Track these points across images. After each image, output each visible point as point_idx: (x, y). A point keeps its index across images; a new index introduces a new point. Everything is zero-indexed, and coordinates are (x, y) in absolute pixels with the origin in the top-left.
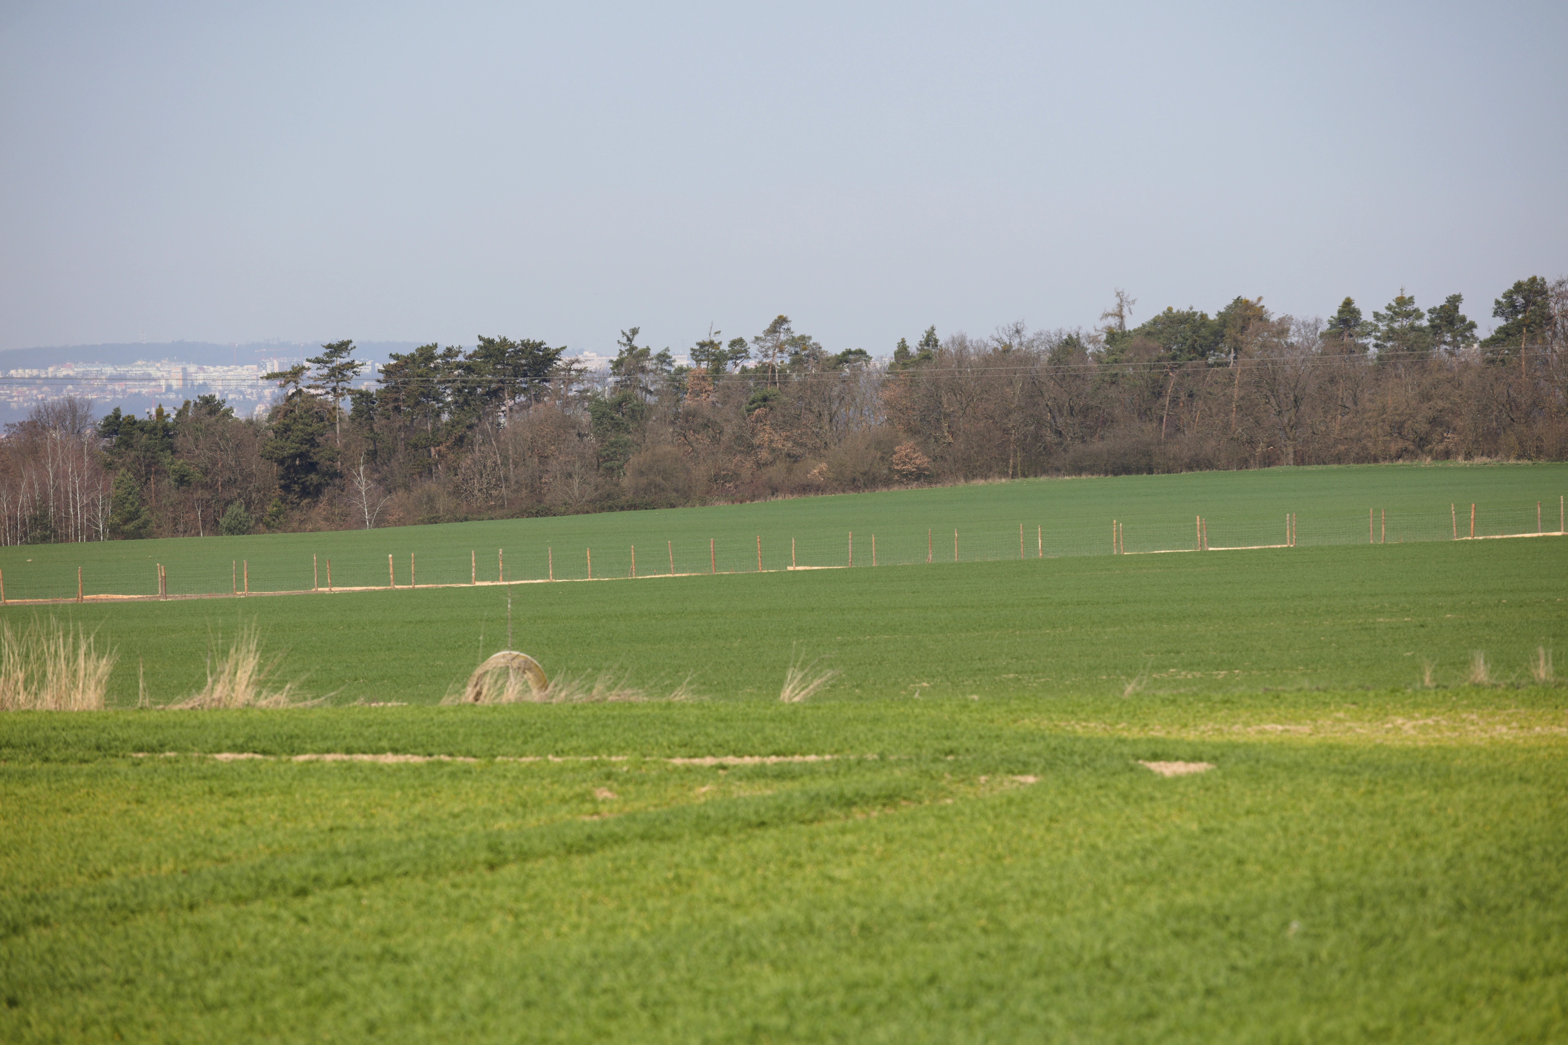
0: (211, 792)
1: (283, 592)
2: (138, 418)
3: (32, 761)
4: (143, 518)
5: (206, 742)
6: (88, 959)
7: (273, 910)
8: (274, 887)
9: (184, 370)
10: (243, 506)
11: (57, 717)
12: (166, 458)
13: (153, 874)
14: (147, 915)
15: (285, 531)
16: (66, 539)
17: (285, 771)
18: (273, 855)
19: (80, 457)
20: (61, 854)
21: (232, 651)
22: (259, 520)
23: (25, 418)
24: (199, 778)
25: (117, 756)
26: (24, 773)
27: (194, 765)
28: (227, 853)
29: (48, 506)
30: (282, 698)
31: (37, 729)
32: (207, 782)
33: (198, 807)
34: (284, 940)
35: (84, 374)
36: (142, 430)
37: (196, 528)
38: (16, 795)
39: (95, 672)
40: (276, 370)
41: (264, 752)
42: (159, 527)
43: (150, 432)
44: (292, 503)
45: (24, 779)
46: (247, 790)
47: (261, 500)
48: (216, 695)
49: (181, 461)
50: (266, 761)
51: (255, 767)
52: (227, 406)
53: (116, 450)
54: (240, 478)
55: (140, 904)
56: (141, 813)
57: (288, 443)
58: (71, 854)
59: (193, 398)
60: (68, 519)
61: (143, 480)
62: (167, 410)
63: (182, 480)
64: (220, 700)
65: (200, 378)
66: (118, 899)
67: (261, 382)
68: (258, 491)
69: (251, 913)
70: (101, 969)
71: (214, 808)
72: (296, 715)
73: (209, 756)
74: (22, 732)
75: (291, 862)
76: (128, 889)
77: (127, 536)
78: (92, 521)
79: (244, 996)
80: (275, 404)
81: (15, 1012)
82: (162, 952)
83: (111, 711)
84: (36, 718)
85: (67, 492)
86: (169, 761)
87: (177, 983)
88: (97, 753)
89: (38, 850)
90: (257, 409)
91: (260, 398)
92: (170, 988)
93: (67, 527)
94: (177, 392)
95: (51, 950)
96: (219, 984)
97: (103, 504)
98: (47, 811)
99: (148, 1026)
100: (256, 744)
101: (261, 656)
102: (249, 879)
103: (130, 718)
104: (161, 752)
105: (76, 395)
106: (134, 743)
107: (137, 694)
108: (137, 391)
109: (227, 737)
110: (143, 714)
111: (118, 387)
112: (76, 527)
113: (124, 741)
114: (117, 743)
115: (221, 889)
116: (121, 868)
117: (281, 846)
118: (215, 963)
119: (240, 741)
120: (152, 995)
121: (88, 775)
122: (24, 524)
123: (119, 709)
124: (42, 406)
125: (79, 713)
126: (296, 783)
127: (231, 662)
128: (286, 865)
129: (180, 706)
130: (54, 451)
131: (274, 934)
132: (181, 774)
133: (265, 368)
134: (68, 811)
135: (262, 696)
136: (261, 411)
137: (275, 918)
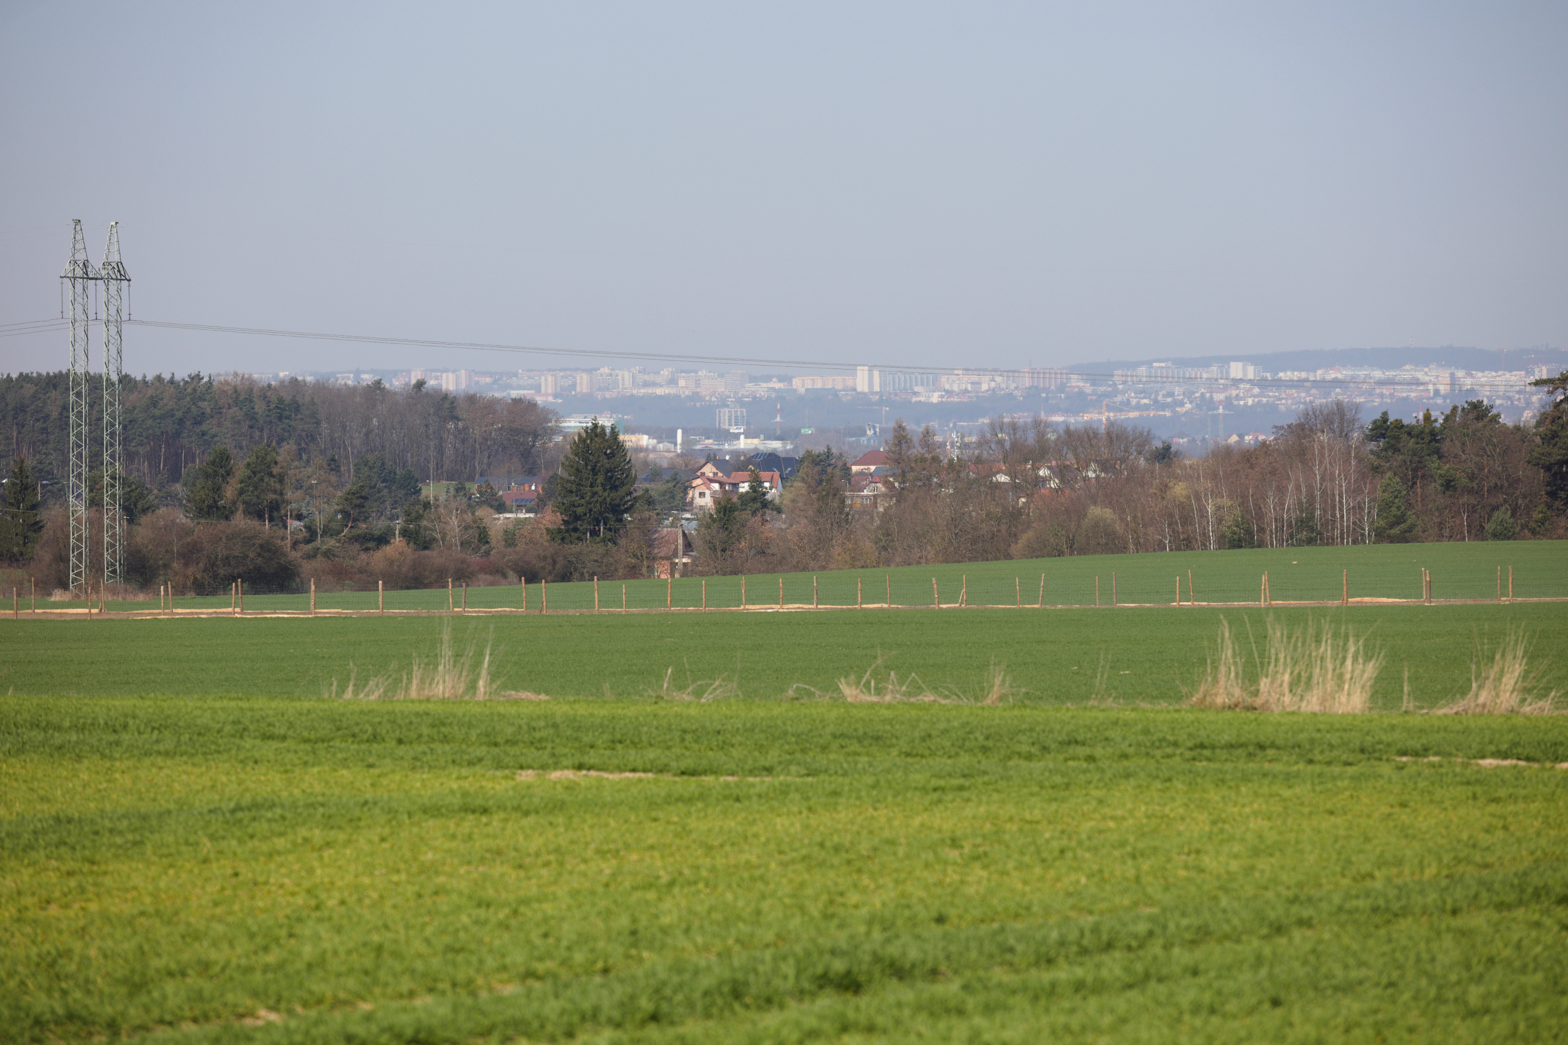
0: (1475, 797)
1: (1548, 599)
2: (1406, 422)
3: (1296, 763)
4: (1409, 522)
5: (1470, 747)
6: (1351, 961)
7: (1536, 917)
8: (1537, 895)
9: (1452, 375)
10: (1509, 512)
11: (1321, 719)
12: (1433, 463)
13: (1416, 878)
14: (1410, 919)
15: (1551, 538)
16: (1330, 542)
17: (1549, 778)
18: (1536, 861)
19: (1347, 461)
20: (1325, 856)
21: (1498, 657)
22: (1524, 526)
23: (1293, 420)
24: (1463, 783)
25: (1380, 759)
26: (1288, 774)
27: (1458, 770)
28: (1490, 859)
29: (1314, 509)
30: (1546, 704)
31: (1302, 731)
32: (1471, 788)
33: (1462, 811)
34: (1546, 948)
35: (1353, 377)
36: (1409, 434)
37: (1462, 533)
38: (1280, 795)
39: (1362, 676)
40: (1545, 377)
41: (1528, 759)
42: (1424, 531)
43: (1417, 436)
44: (1558, 509)
45: (1288, 780)
46: (1510, 796)
47: (1527, 505)
48: (1481, 700)
49: (1448, 466)
50: (1530, 768)
51: (1519, 774)
52: (1494, 411)
53: (1384, 453)
54: (1506, 484)
55: (1403, 908)
56: (1405, 817)
57: (1555, 450)
58: (1334, 857)
59: (1461, 403)
60: (1334, 522)
61: (1410, 483)
62: (1434, 414)
63: (1449, 485)
64: (1484, 706)
65: (1468, 383)
66: (1381, 902)
67: (1528, 388)
68: (1525, 497)
69: (1514, 920)
70: (1363, 972)
71: (1478, 813)
72: (1561, 723)
73: (1473, 761)
74: (1287, 733)
75: (1555, 870)
76: (1392, 893)
77: (1392, 540)
78: (1358, 524)
79: (1508, 1002)
80: (1542, 410)
81: (1279, 1012)
82: (1425, 956)
83: (1375, 714)
84: (1301, 719)
85: (1334, 495)
86: (1433, 765)
87: (1440, 988)
88: (1361, 756)
89: (1301, 852)
90: (1525, 415)
91: (1528, 404)
92: (1433, 992)
93: (1333, 529)
94: (1445, 397)
95: (1314, 951)
96: (1482, 989)
97: (1369, 508)
98: (1311, 813)
99: (1411, 1030)
100: (1520, 750)
101: (1527, 664)
102: (1512, 886)
103: (1394, 722)
104: (1425, 756)
105: (1344, 398)
106: (1398, 747)
107: (1401, 698)
108: (1404, 395)
109: (1491, 742)
110: (1407, 718)
111: (1386, 391)
112: (1342, 530)
113: (1389, 745)
114: (1381, 746)
115: (1484, 895)
116: (1385, 871)
117: (1546, 854)
118: (1478, 969)
119: (1504, 747)
120: (1415, 998)
121: (1353, 778)
122: (1290, 526)
123: (1384, 712)
124: (1310, 408)
125: (1343, 715)
126: (1559, 791)
127: (1496, 668)
128: (1549, 872)
129: (1444, 711)
130: (1322, 455)
131: (1537, 941)
132: (1444, 779)
133: (1533, 375)
134: (1331, 813)
135: (1527, 703)
136: (1528, 417)
137: (1538, 925)
